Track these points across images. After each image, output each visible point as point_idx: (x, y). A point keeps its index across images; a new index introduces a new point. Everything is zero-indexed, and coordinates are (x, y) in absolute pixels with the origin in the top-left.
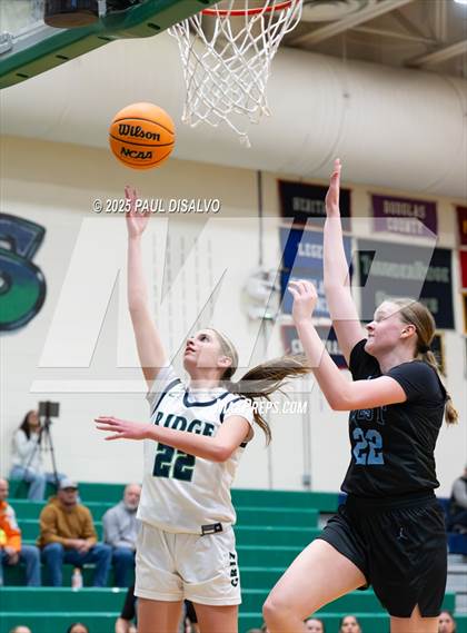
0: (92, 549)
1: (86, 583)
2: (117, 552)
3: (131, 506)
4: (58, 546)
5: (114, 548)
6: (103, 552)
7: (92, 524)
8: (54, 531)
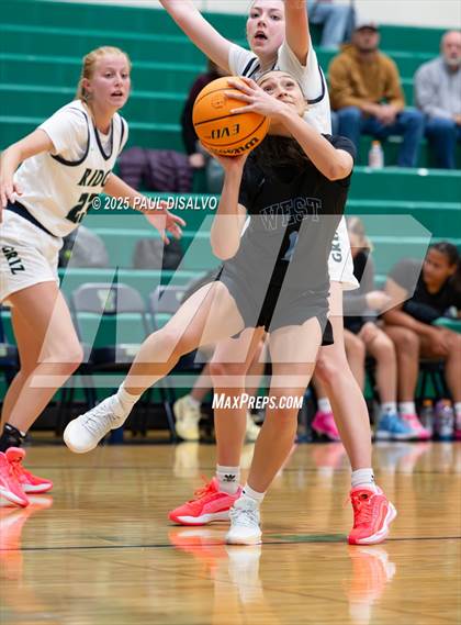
0: (398, 116)
1: (388, 162)
2: (431, 123)
3: (453, 62)
4: (355, 112)
5: (427, 117)
6: (411, 120)
7: (399, 81)
8: (349, 90)
